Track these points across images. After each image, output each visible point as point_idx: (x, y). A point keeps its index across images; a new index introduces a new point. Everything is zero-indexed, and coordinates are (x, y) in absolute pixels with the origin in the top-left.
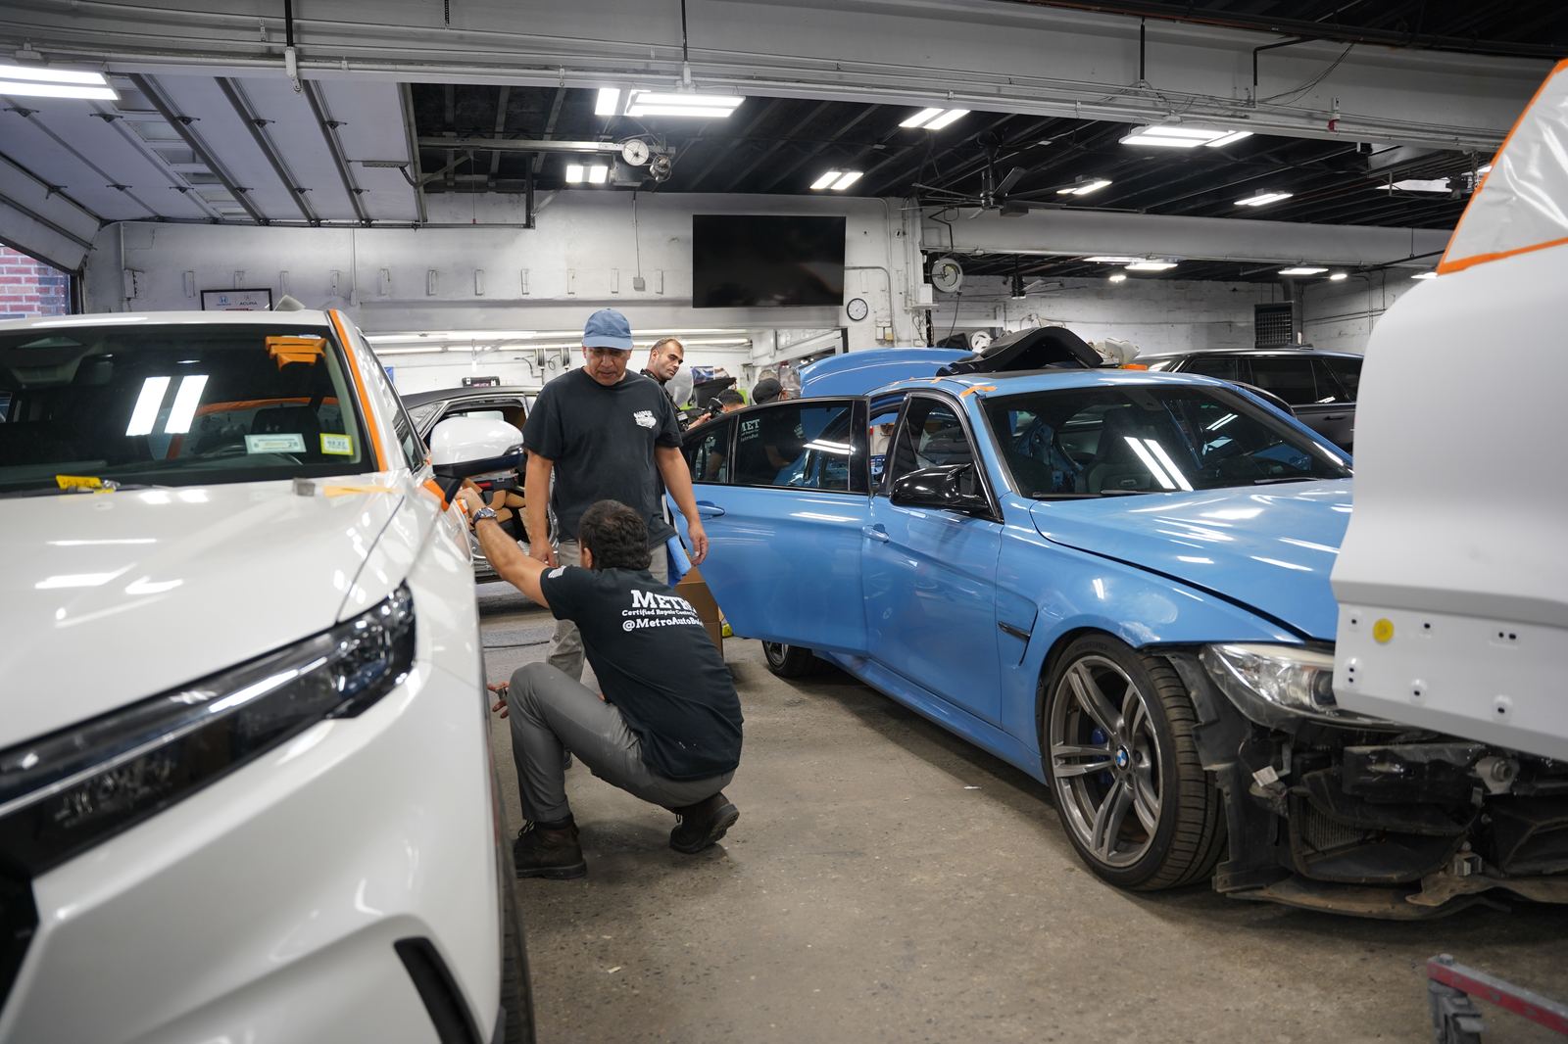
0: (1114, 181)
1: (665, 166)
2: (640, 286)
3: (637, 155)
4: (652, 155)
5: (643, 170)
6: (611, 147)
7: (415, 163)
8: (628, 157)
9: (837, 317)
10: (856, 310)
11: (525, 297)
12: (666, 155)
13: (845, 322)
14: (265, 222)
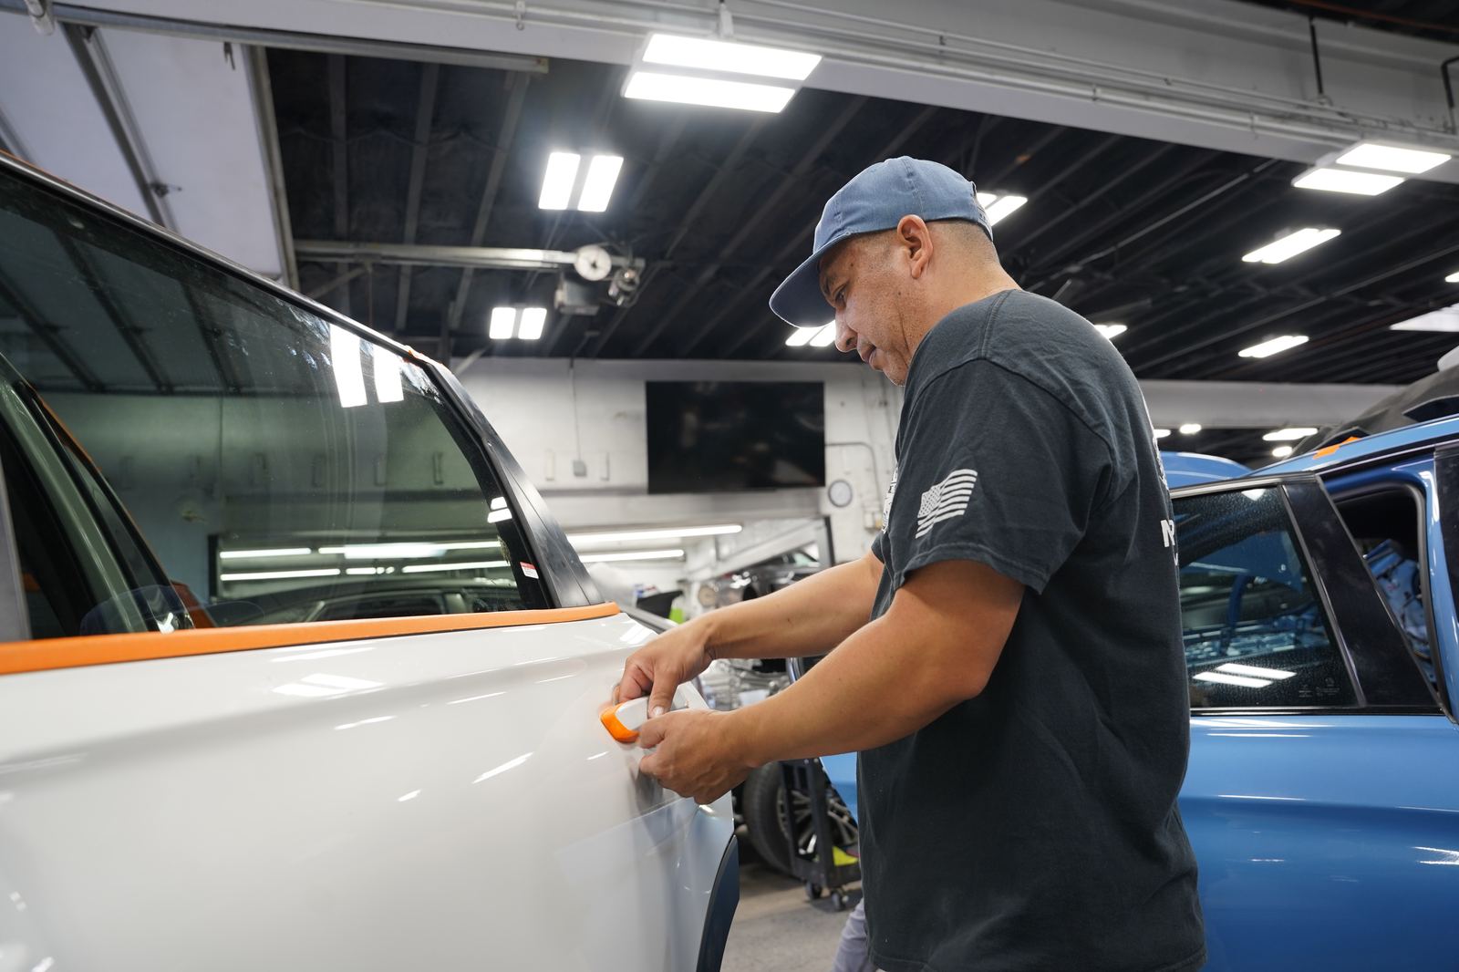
0: (1129, 325)
1: (631, 282)
2: (580, 471)
3: (594, 266)
4: (614, 269)
5: (601, 286)
6: (561, 257)
7: (290, 276)
8: (584, 270)
9: (816, 503)
10: (839, 493)
11: (437, 487)
12: (632, 268)
13: (827, 508)
14: (100, 388)
